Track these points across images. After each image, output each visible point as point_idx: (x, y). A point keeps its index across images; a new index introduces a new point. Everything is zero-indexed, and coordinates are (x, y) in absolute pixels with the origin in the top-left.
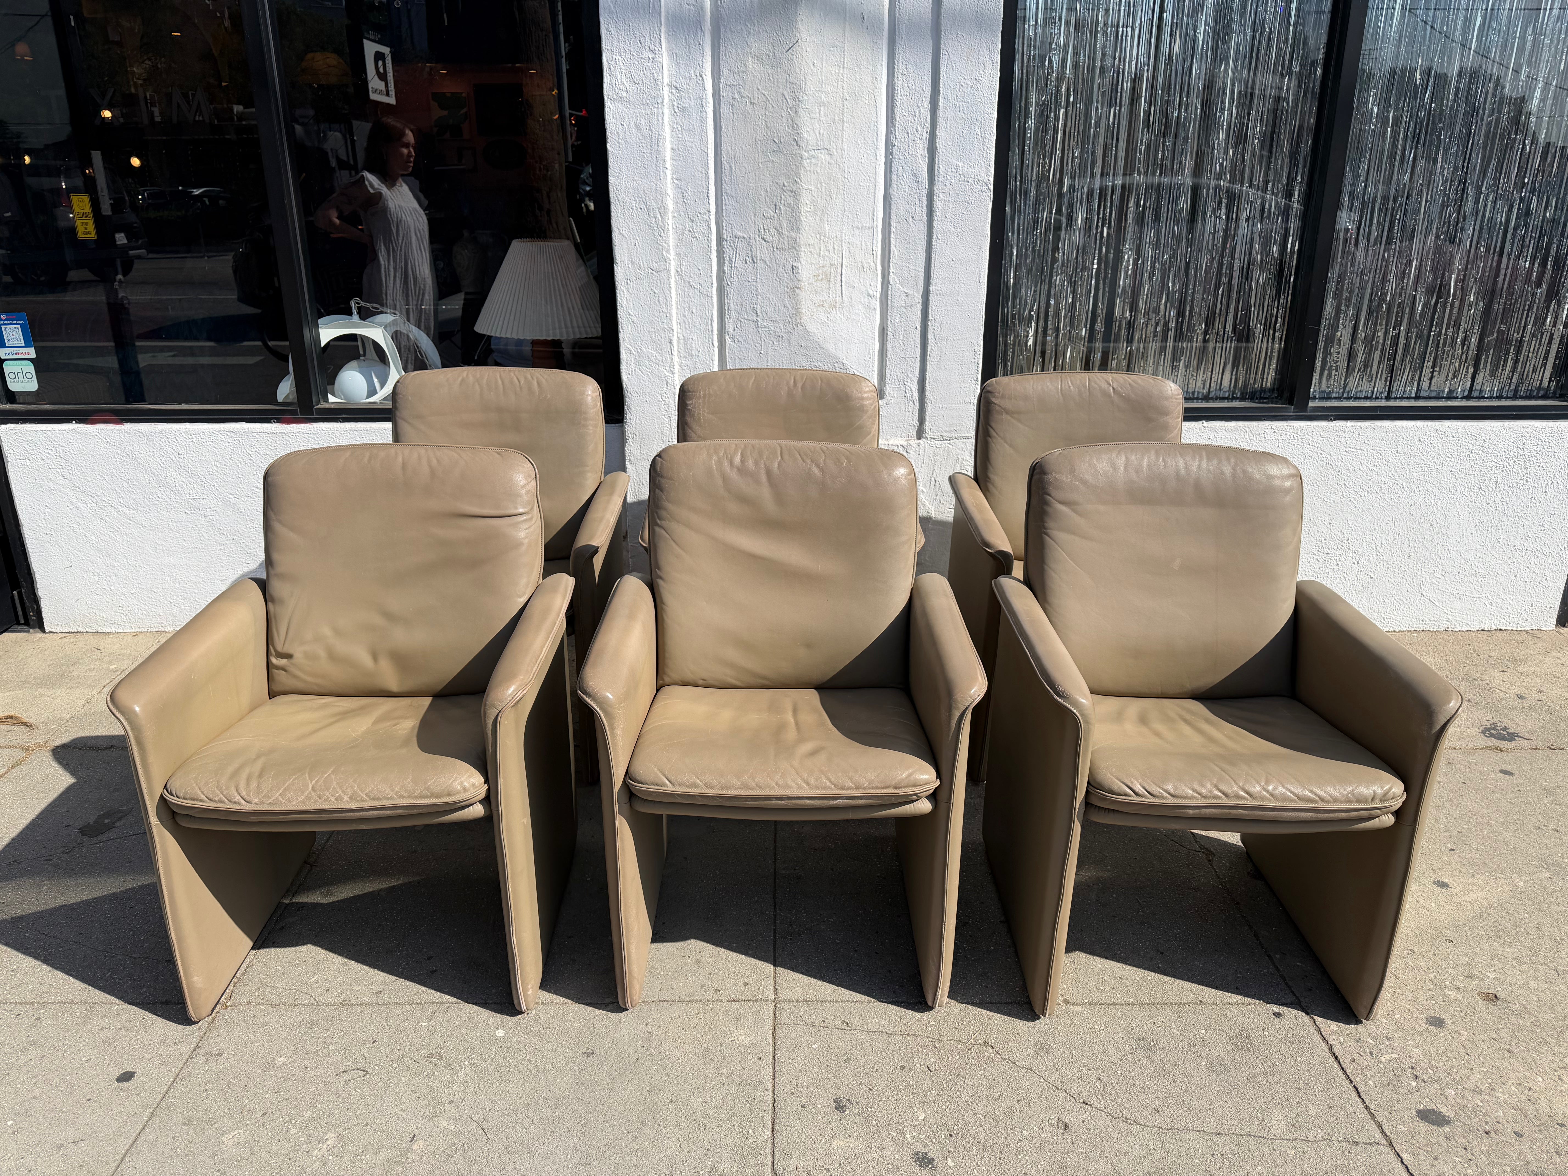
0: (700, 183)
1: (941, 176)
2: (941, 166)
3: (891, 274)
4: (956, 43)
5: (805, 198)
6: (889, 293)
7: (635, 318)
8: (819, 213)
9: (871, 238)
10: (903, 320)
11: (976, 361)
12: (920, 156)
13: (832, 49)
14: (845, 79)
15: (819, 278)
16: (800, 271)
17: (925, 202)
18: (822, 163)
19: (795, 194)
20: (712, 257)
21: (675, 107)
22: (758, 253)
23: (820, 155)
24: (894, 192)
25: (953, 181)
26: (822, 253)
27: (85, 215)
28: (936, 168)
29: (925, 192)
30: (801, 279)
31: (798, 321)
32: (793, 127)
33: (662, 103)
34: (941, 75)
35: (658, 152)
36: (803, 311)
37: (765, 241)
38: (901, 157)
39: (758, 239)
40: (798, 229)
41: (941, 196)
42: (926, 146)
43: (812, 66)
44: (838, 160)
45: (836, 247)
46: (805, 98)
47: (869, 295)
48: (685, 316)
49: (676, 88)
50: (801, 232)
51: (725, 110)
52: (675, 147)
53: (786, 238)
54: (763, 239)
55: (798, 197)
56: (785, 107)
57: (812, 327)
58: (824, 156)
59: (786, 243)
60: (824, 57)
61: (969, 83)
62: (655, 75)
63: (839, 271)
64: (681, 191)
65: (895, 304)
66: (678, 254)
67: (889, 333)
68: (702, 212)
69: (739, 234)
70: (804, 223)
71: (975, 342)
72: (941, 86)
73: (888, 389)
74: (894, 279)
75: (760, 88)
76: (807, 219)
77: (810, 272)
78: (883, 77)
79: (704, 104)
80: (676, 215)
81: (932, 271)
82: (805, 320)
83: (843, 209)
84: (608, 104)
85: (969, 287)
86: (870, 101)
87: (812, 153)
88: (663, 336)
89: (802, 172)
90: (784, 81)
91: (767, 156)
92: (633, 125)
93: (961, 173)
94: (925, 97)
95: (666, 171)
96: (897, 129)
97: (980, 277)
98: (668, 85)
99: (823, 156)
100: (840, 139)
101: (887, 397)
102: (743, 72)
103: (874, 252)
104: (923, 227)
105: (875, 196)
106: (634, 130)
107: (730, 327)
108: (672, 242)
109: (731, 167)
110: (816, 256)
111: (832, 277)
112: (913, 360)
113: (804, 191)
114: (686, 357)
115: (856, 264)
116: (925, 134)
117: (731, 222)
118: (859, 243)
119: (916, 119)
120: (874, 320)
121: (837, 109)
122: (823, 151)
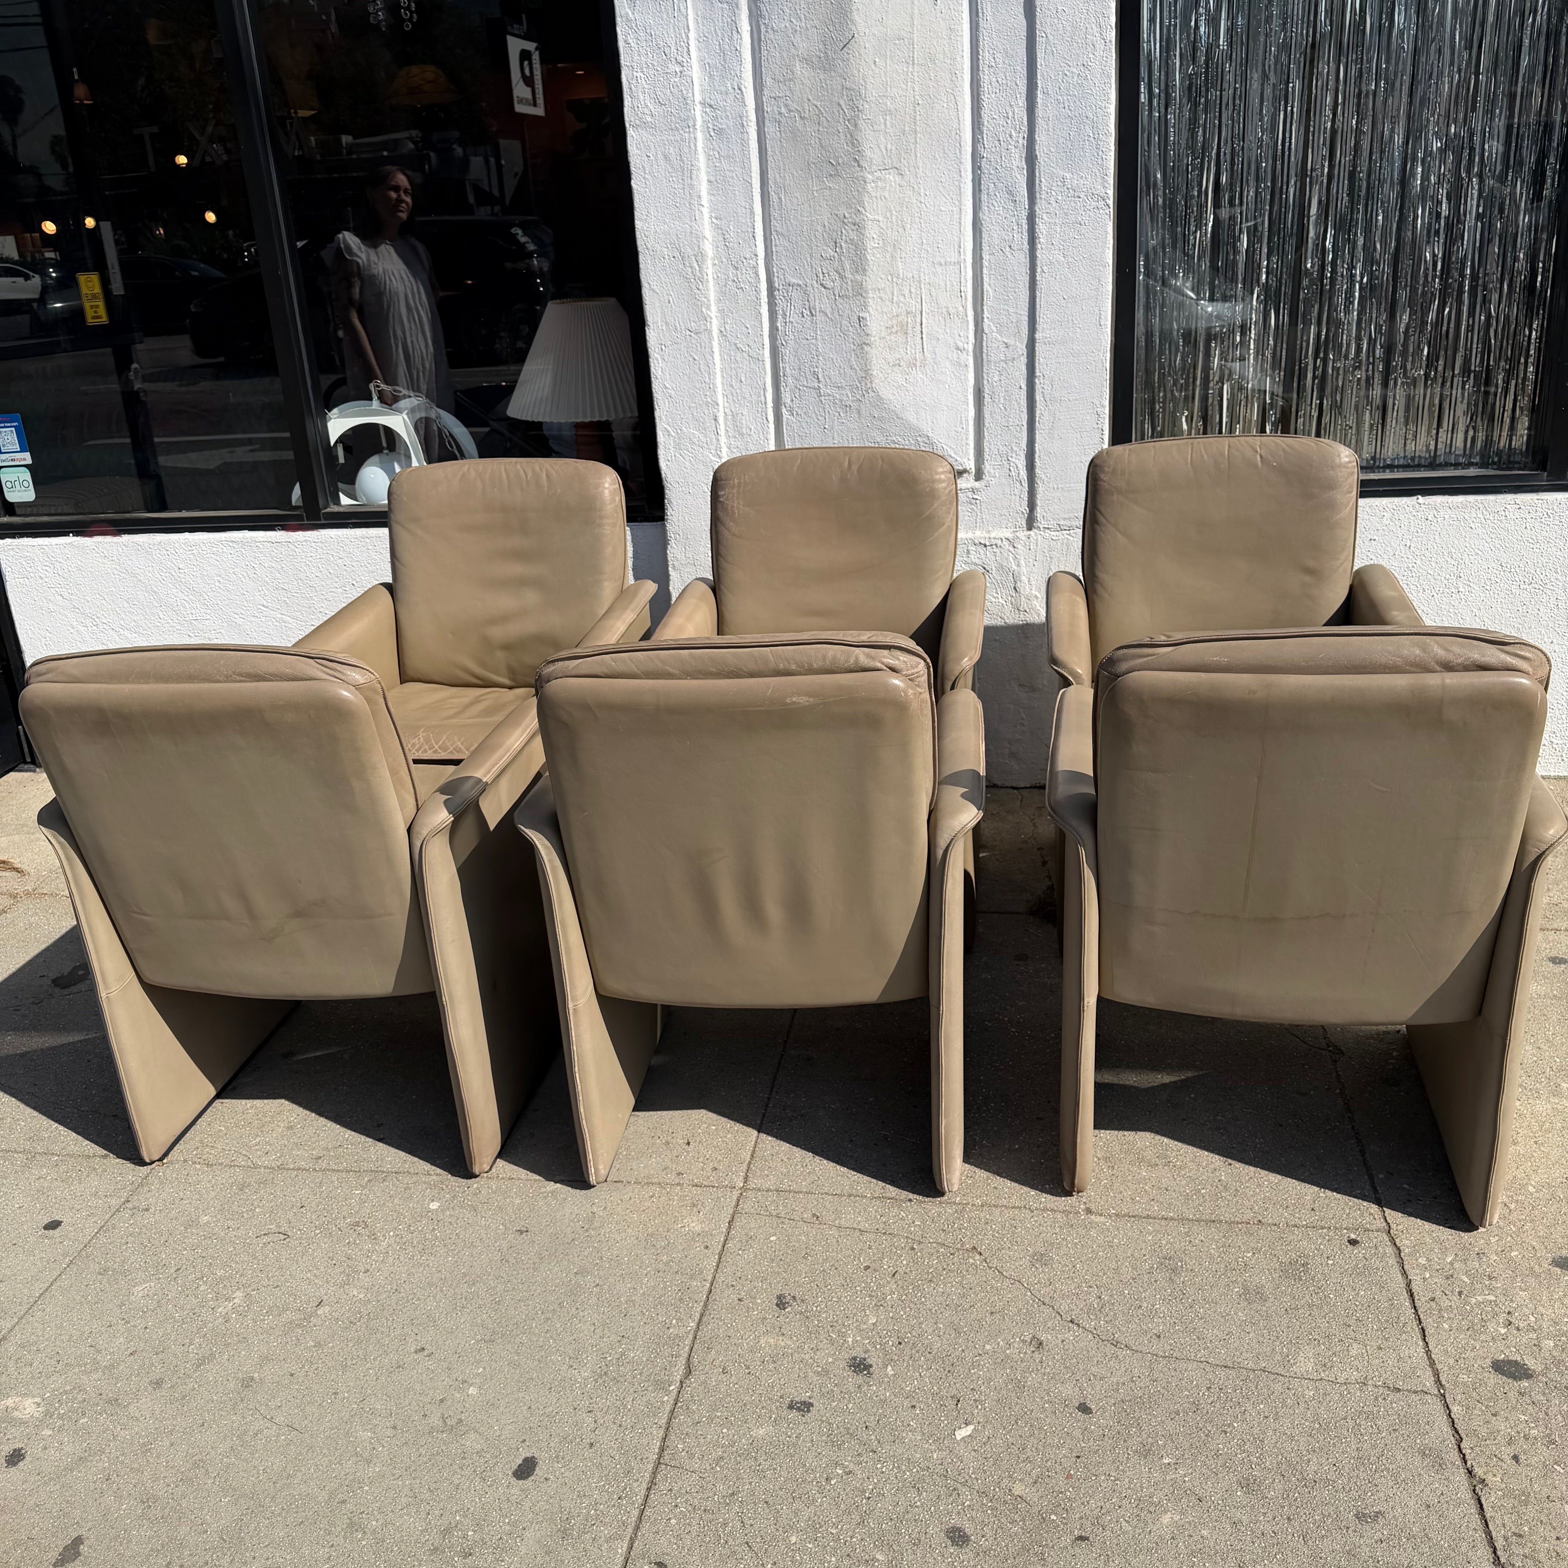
0: (744, 221)
1: (1043, 192)
2: (1043, 180)
3: (986, 320)
4: (1056, 20)
5: (871, 231)
6: (984, 344)
7: (673, 392)
8: (889, 249)
9: (958, 276)
10: (1003, 378)
11: (1100, 426)
12: (1016, 169)
13: (897, 42)
14: (916, 79)
15: (894, 330)
16: (868, 323)
17: (1025, 227)
18: (891, 185)
19: (858, 227)
20: (762, 311)
21: (711, 130)
22: (817, 304)
23: (887, 176)
24: (984, 216)
25: (1060, 198)
26: (895, 298)
27: (94, 296)
28: (1037, 182)
29: (1024, 214)
30: (869, 332)
31: (869, 385)
32: (853, 143)
33: (694, 125)
34: (1038, 64)
35: (691, 186)
36: (875, 373)
37: (825, 288)
38: (992, 172)
39: (816, 285)
40: (864, 270)
41: (1045, 217)
42: (1024, 155)
43: (873, 66)
44: (912, 181)
45: (913, 290)
46: (866, 106)
47: (958, 348)
48: (732, 386)
49: (711, 106)
50: (868, 273)
51: (770, 129)
52: (712, 179)
53: (849, 283)
54: (822, 285)
55: (863, 231)
56: (841, 120)
57: (886, 393)
58: (894, 177)
59: (850, 289)
60: (888, 53)
61: (1075, 70)
62: (684, 92)
63: (919, 320)
64: (721, 232)
65: (992, 359)
66: (721, 311)
67: (986, 396)
68: (748, 256)
69: (793, 281)
70: (871, 263)
71: (1098, 403)
72: (1039, 77)
73: (987, 467)
74: (989, 326)
75: (811, 98)
76: (874, 257)
77: (882, 324)
78: (965, 71)
79: (745, 123)
80: (716, 262)
81: (1037, 313)
82: (877, 384)
83: (920, 242)
84: (631, 132)
85: (1086, 332)
86: (950, 104)
87: (878, 174)
88: (706, 412)
89: (866, 199)
90: (839, 87)
91: (823, 181)
92: (660, 156)
93: (1069, 186)
94: (1020, 93)
95: (702, 209)
96: (985, 136)
97: (1100, 318)
98: (700, 103)
99: (892, 177)
100: (913, 154)
101: (986, 477)
102: (790, 80)
103: (963, 294)
104: (1023, 259)
105: (960, 223)
106: (662, 162)
107: (786, 397)
108: (712, 296)
109: (780, 199)
110: (887, 303)
111: (910, 328)
112: (1018, 428)
113: (870, 223)
114: (735, 437)
115: (940, 310)
116: (1021, 141)
117: (783, 267)
118: (942, 284)
119: (1009, 122)
120: (966, 379)
121: (908, 116)
122: (891, 171)
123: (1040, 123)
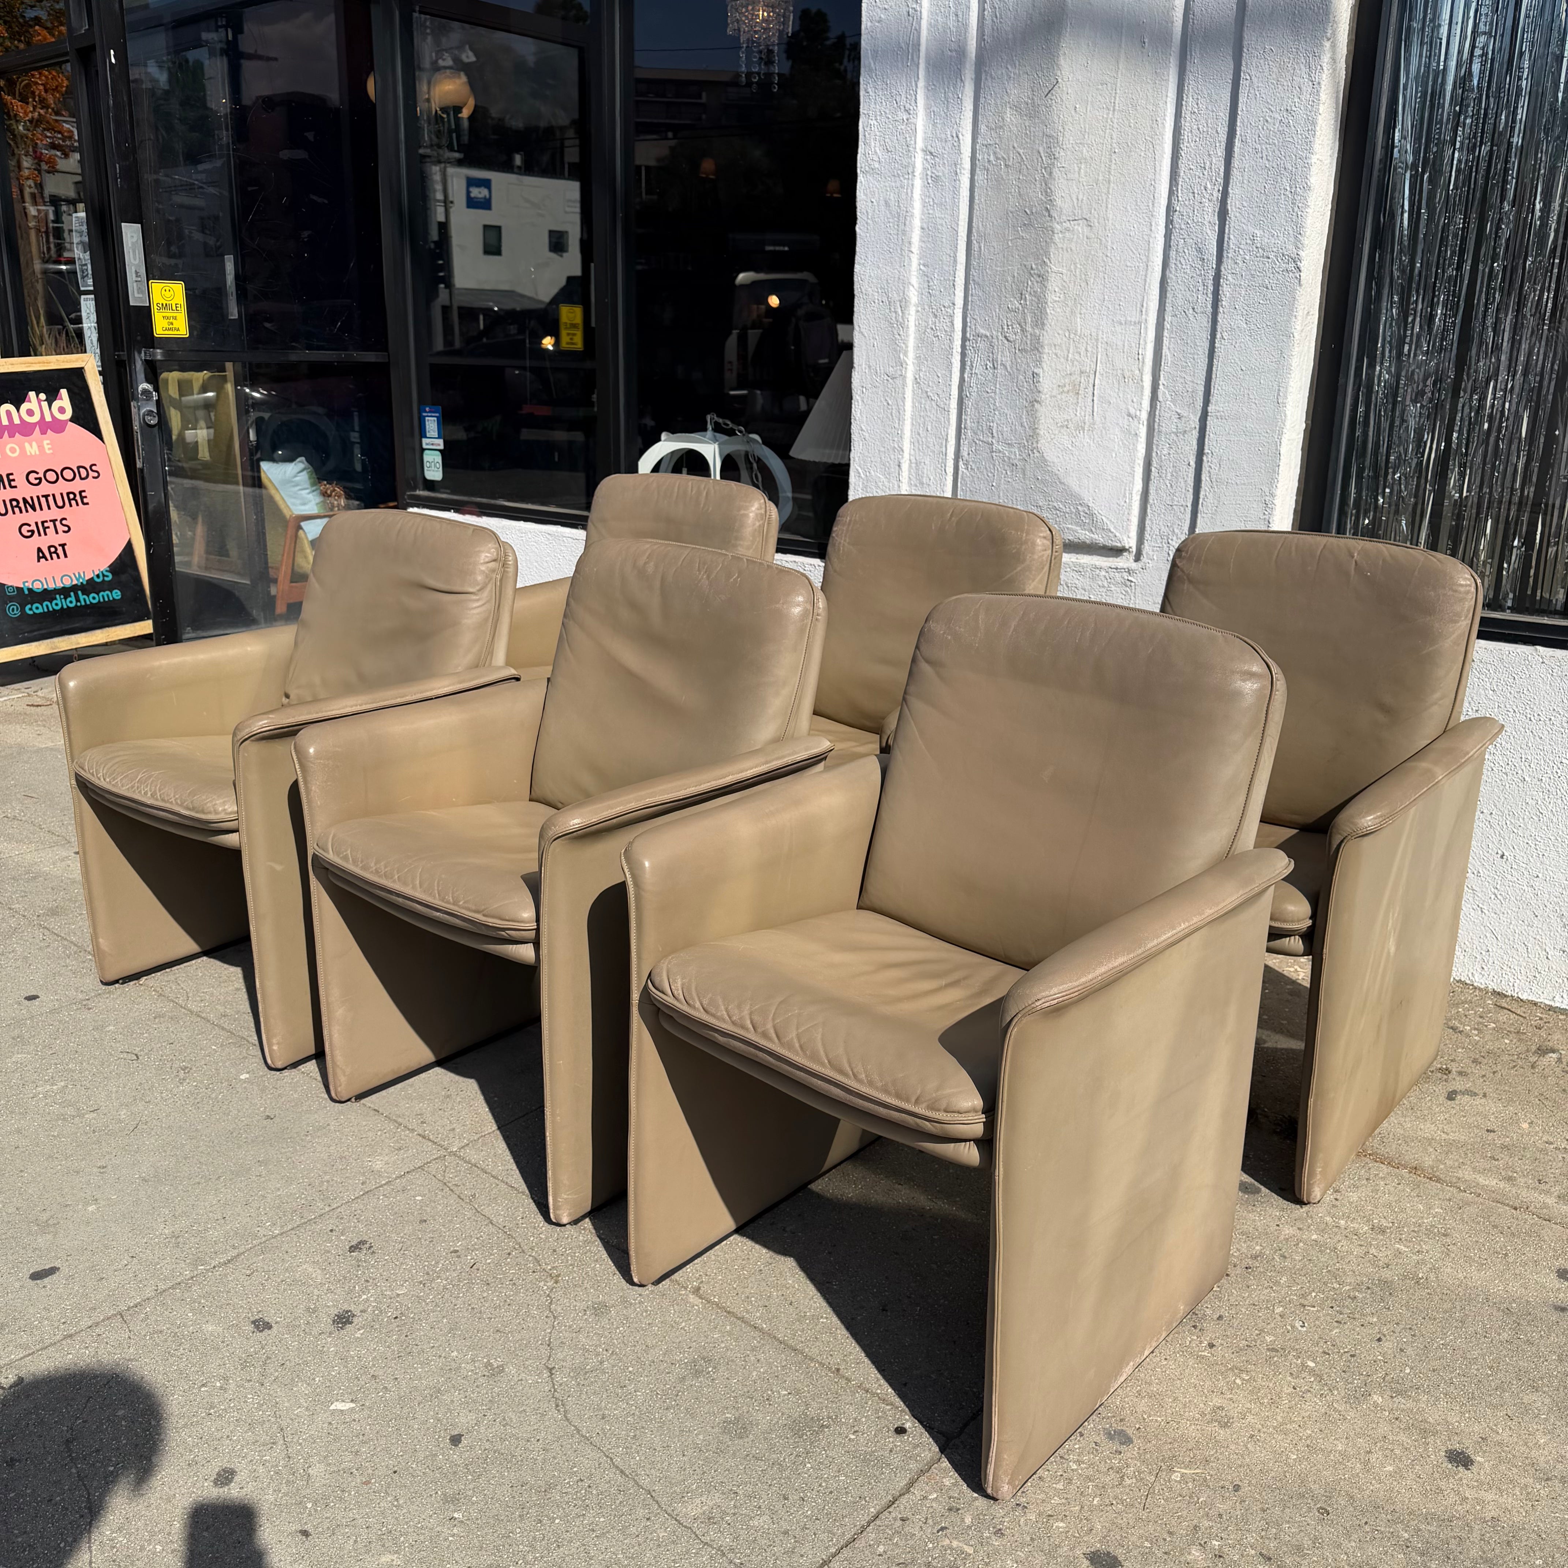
0: (947, 269)
1: (1231, 251)
2: (1232, 237)
3: (1161, 387)
4: (1262, 61)
5: (1054, 284)
6: (1157, 413)
7: (867, 435)
8: (1070, 304)
9: (1137, 337)
10: (1172, 452)
11: (1267, 517)
12: (1207, 224)
13: (1100, 87)
14: (1116, 126)
15: (1065, 389)
16: (1041, 380)
17: (1211, 288)
18: (1078, 237)
19: (1043, 278)
20: (953, 360)
21: (929, 177)
22: (999, 357)
23: (1076, 227)
24: (1171, 275)
25: (1247, 258)
26: (1070, 355)
27: (574, 326)
28: (1226, 239)
29: (1212, 273)
30: (1041, 389)
31: (1035, 445)
32: (1046, 192)
33: (913, 172)
34: (1240, 109)
35: (904, 232)
36: (1041, 433)
37: (1008, 340)
38: (1183, 226)
39: (1000, 337)
40: (1043, 324)
41: (1230, 278)
42: (1217, 210)
43: (1073, 112)
44: (1100, 233)
45: (1089, 349)
46: (1062, 154)
47: (1129, 415)
48: (919, 434)
49: (931, 153)
50: (1046, 328)
51: (980, 176)
52: (925, 226)
53: (1029, 337)
54: (1005, 337)
55: (1046, 283)
56: (1039, 168)
57: (1051, 455)
58: (1082, 228)
59: (1029, 342)
60: (1090, 99)
61: (1277, 116)
62: (908, 139)
63: (1091, 381)
64: (926, 278)
65: (1164, 429)
66: (918, 358)
67: (1153, 469)
68: (946, 305)
69: (982, 331)
70: (1050, 317)
71: (1267, 490)
72: (1238, 124)
73: (1147, 548)
74: (1164, 393)
75: (1016, 145)
76: (1054, 311)
77: (1054, 381)
78: (1167, 118)
79: (958, 171)
80: (919, 309)
81: (1213, 384)
82: (1043, 444)
83: (1102, 298)
84: (861, 178)
85: (1263, 409)
86: (1147, 153)
87: (1067, 225)
88: (892, 457)
89: (1052, 250)
90: (1041, 134)
91: (1018, 231)
92: (882, 203)
93: (1259, 245)
94: (1220, 142)
95: (911, 255)
96: (1180, 187)
97: (1279, 394)
98: (923, 150)
99: (1080, 228)
100: (1104, 205)
101: (1144, 559)
102: (1001, 127)
103: (1140, 357)
104: (1206, 322)
105: (1145, 280)
106: (883, 208)
107: (964, 452)
108: (911, 342)
109: (980, 247)
110: (1062, 360)
111: (1082, 389)
112: (1182, 509)
113: (1054, 275)
114: (916, 486)
115: (1115, 372)
116: (1215, 194)
117: (975, 317)
118: (1120, 344)
119: (1206, 173)
120: (1135, 449)
121: (1103, 165)
122: (1080, 222)
123: (1235, 173)
